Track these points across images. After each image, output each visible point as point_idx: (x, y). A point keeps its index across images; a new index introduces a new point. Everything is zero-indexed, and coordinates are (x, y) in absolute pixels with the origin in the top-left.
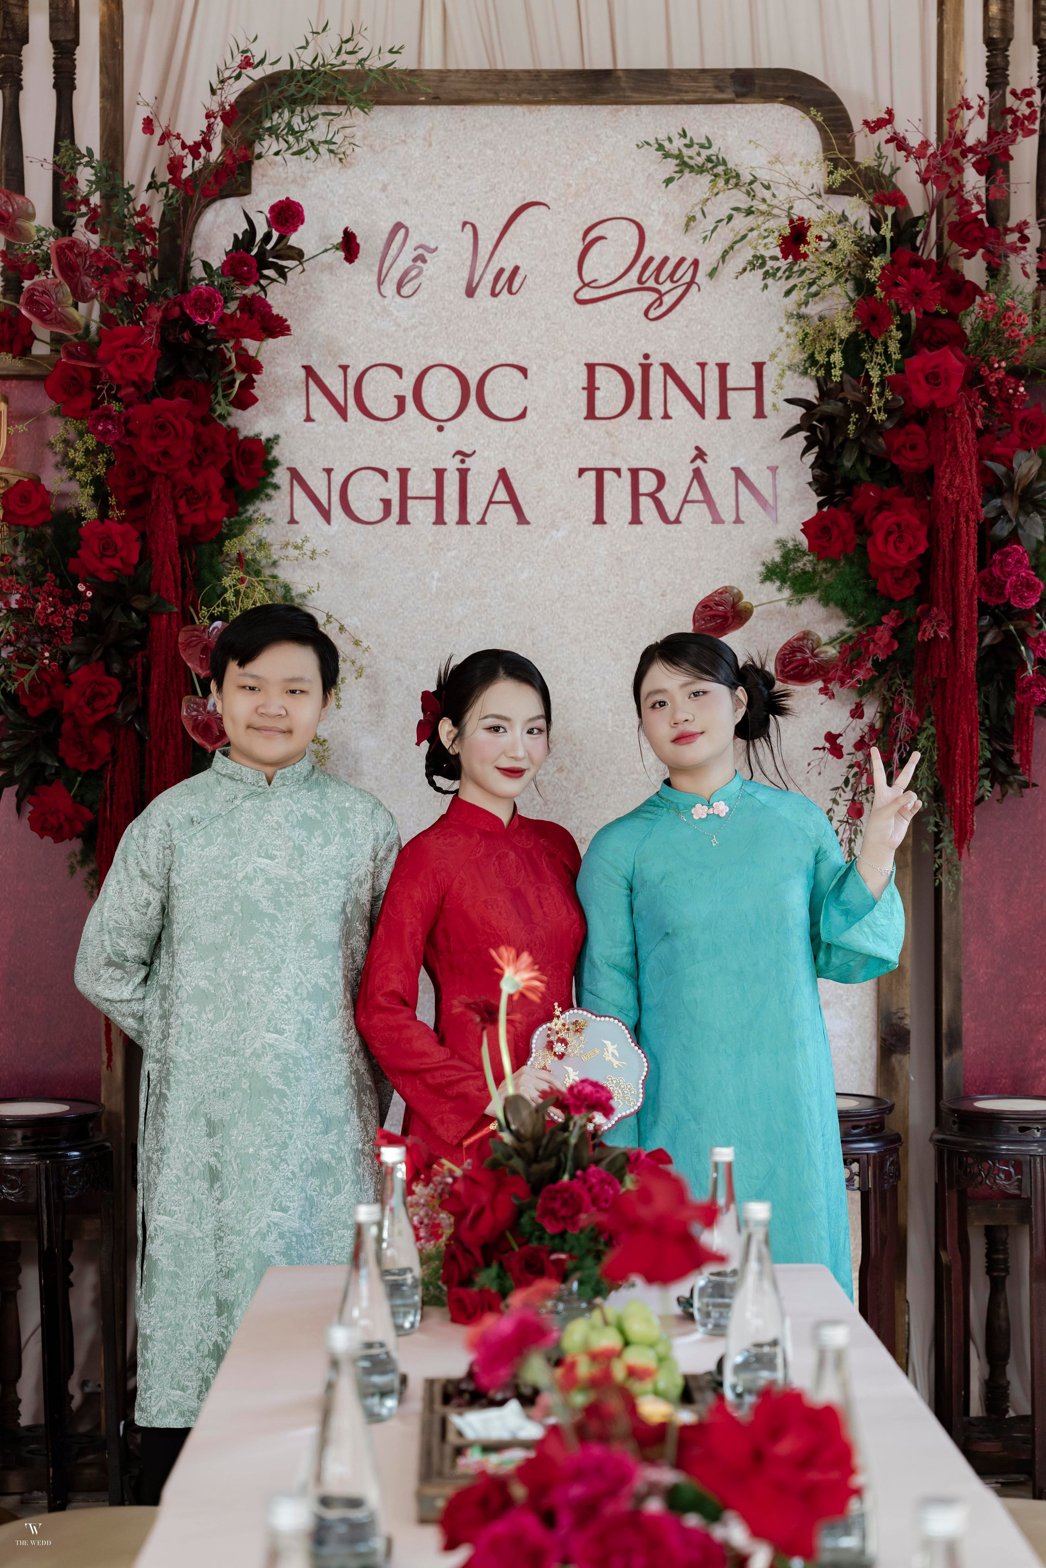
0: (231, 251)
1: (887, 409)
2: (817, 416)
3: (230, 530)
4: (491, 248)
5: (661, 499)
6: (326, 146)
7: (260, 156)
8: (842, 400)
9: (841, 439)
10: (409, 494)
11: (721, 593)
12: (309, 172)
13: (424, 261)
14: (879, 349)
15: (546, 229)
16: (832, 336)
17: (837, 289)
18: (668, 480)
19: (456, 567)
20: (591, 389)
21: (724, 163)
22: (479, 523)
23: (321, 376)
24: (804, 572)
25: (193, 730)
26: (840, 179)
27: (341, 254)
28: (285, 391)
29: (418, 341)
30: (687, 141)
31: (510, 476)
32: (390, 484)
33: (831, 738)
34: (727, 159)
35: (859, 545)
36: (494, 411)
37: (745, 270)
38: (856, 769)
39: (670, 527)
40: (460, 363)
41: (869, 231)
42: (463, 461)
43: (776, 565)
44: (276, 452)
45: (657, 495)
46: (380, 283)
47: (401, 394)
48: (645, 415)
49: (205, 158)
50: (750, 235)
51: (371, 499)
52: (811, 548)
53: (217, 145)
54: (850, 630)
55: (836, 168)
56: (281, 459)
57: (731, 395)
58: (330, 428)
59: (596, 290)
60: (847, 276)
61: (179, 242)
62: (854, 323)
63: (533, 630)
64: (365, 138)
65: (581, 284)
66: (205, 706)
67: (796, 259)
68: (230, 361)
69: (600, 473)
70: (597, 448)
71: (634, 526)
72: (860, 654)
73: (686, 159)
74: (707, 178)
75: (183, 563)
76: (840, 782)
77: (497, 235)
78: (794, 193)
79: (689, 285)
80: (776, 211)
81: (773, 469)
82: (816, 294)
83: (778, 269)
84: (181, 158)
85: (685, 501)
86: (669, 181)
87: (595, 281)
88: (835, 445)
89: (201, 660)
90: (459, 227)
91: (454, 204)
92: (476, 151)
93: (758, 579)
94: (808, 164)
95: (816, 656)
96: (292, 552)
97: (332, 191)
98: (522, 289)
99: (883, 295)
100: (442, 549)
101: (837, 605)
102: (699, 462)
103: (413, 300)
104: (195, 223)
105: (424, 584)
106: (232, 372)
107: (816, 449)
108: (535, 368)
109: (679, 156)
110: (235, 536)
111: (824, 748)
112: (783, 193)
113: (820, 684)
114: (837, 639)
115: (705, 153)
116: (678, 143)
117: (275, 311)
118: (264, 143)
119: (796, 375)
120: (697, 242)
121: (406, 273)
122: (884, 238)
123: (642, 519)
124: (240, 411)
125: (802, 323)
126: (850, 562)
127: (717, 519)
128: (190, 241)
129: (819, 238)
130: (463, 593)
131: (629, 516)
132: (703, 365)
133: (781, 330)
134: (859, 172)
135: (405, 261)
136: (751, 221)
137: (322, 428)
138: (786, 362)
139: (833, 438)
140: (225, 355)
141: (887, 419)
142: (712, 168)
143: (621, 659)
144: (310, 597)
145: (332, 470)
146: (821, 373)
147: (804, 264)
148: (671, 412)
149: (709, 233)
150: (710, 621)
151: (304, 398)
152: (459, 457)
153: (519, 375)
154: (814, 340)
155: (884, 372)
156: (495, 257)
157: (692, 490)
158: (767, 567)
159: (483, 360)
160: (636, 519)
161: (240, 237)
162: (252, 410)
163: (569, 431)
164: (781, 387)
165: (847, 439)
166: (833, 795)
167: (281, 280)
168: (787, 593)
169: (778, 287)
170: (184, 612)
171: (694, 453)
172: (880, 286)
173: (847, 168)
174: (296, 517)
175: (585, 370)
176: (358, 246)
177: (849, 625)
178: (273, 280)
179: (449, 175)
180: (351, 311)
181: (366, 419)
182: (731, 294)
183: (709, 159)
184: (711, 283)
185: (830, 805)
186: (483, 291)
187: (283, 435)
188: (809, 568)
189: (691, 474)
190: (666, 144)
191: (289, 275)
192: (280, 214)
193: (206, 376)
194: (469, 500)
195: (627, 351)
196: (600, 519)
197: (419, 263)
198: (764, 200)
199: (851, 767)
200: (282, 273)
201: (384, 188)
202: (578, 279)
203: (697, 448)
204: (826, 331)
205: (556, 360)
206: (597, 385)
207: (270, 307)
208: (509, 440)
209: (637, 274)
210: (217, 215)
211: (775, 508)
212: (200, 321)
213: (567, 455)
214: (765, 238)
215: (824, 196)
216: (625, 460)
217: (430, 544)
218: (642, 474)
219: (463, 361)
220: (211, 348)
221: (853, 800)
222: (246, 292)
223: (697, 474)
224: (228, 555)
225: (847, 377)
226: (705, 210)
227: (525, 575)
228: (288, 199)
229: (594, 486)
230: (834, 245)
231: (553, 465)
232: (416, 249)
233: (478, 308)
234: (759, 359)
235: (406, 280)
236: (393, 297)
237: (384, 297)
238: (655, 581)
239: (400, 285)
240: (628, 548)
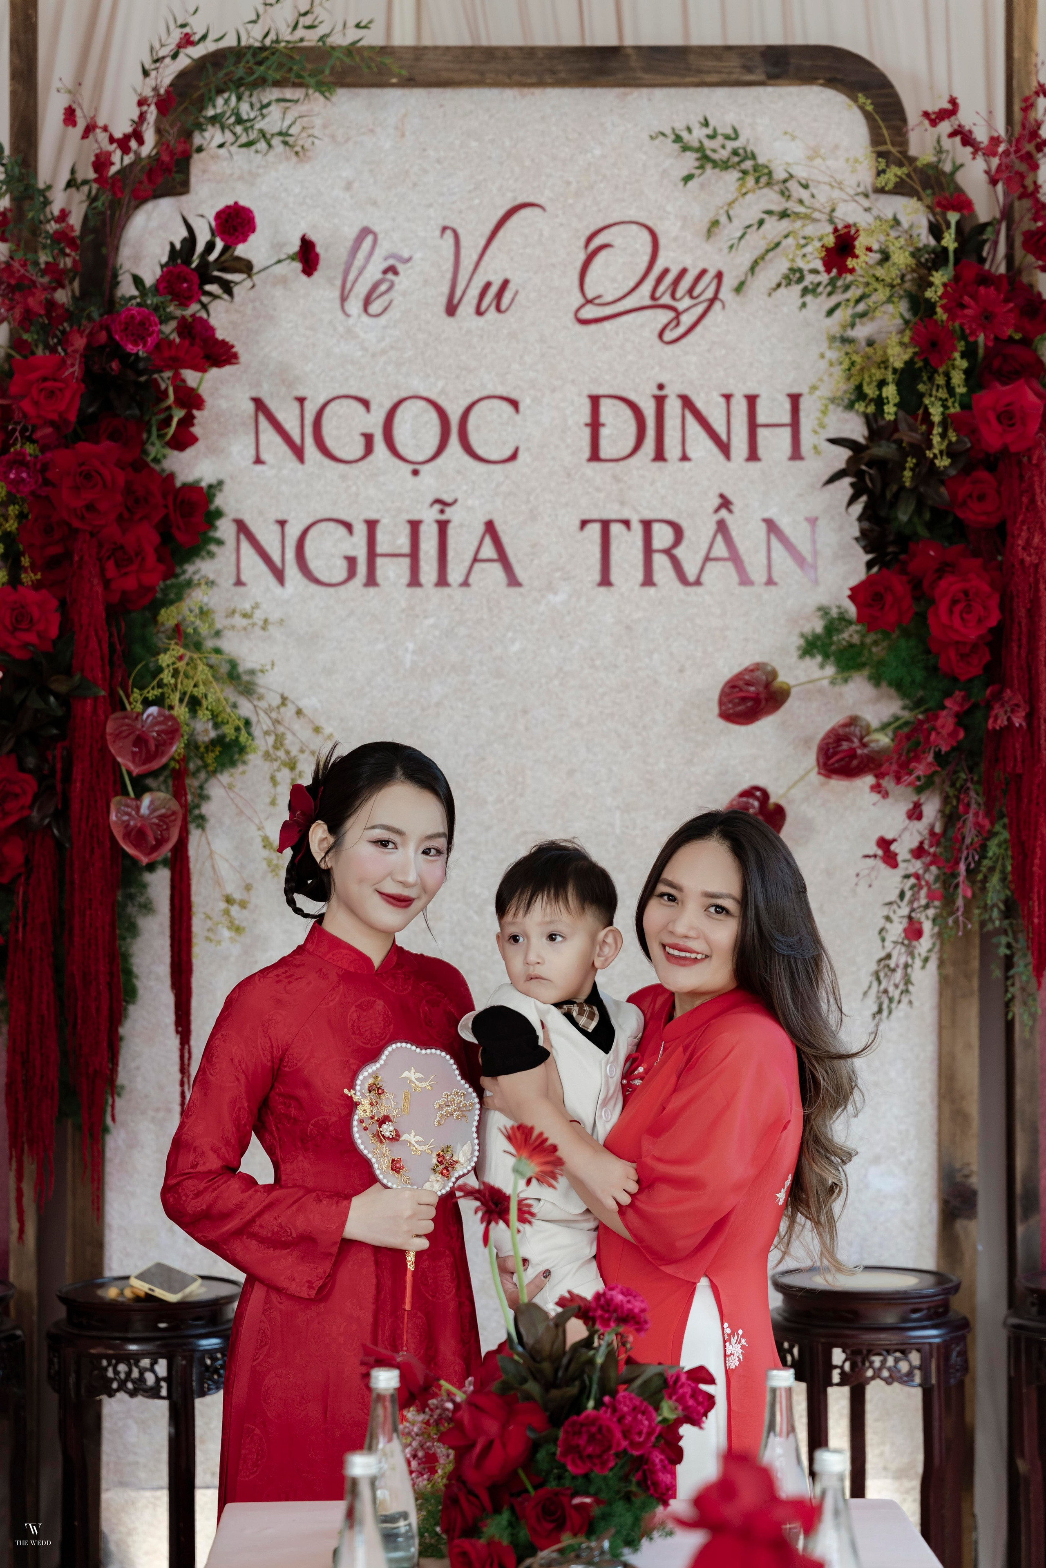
0: (167, 264)
1: (950, 452)
2: (866, 459)
3: (166, 595)
4: (475, 257)
5: (679, 556)
6: (281, 138)
7: (200, 149)
8: (895, 442)
9: (895, 488)
10: (379, 550)
11: (752, 671)
12: (258, 167)
13: (397, 273)
14: (940, 380)
15: (541, 235)
16: (884, 363)
17: (890, 308)
18: (686, 534)
19: (435, 637)
20: (595, 425)
21: (753, 157)
22: (461, 585)
23: (273, 410)
24: (851, 646)
25: (124, 838)
26: (893, 180)
27: (298, 266)
28: (230, 428)
29: (390, 369)
30: (709, 131)
31: (499, 529)
32: (355, 539)
33: (884, 844)
34: (756, 151)
35: (917, 614)
36: (480, 452)
37: (779, 285)
38: (913, 880)
39: (689, 589)
40: (439, 395)
41: (926, 239)
42: (442, 512)
43: (817, 637)
44: (219, 501)
45: (674, 551)
46: (344, 299)
47: (369, 431)
48: (660, 456)
49: (136, 152)
50: (785, 243)
51: (332, 556)
52: (860, 619)
53: (150, 136)
54: (906, 715)
55: (887, 166)
56: (225, 509)
57: (761, 433)
58: (284, 472)
59: (601, 309)
60: (901, 292)
61: (104, 251)
62: (910, 351)
63: (525, 712)
64: (325, 126)
65: (581, 301)
66: (138, 809)
67: (840, 274)
68: (165, 393)
69: (606, 525)
70: (602, 495)
71: (647, 588)
72: (918, 743)
73: (709, 153)
74: (735, 175)
75: (111, 635)
76: (894, 896)
77: (483, 242)
78: (836, 194)
79: (712, 301)
80: (816, 215)
81: (813, 521)
82: (863, 315)
83: (819, 284)
84: (109, 154)
85: (707, 559)
86: (688, 178)
87: (599, 297)
88: (889, 495)
89: (134, 754)
90: (438, 233)
91: (430, 206)
92: (457, 142)
93: (795, 654)
94: (856, 161)
95: (865, 745)
96: (238, 621)
97: (286, 190)
98: (513, 307)
99: (945, 317)
100: (417, 616)
101: (890, 684)
102: (723, 513)
103: (383, 320)
104: (123, 228)
105: (396, 658)
106: (169, 408)
107: (864, 498)
108: (528, 401)
109: (701, 149)
110: (172, 602)
111: (875, 856)
112: (823, 196)
113: (869, 780)
114: (888, 725)
115: (731, 145)
116: (699, 133)
117: (220, 335)
118: (207, 135)
119: (840, 409)
120: (720, 250)
121: (375, 287)
122: (945, 250)
123: (656, 580)
124: (176, 453)
125: (848, 348)
126: (906, 634)
127: (745, 580)
128: (117, 249)
129: (869, 249)
130: (443, 668)
131: (640, 576)
132: (728, 397)
133: (822, 356)
134: (915, 169)
135: (374, 272)
136: (785, 225)
137: (274, 472)
138: (829, 394)
139: (885, 486)
140: (158, 386)
141: (951, 464)
142: (739, 163)
143: (631, 747)
144: (260, 674)
145: (286, 521)
146: (871, 409)
147: (849, 278)
148: (690, 453)
149: (736, 241)
150: (739, 704)
151: (253, 436)
152: (438, 507)
153: (508, 408)
154: (862, 369)
155: (945, 407)
156: (481, 269)
157: (716, 546)
158: (807, 640)
159: (466, 391)
160: (648, 581)
161: (178, 246)
162: (190, 452)
163: (569, 475)
164: (822, 426)
165: (902, 488)
166: (885, 911)
167: (226, 296)
168: (830, 670)
169: (819, 304)
170: (113, 693)
171: (718, 501)
172: (942, 306)
173: (900, 165)
174: (244, 578)
175: (587, 402)
176: (317, 256)
177: (904, 708)
178: (215, 297)
179: (425, 171)
180: (309, 333)
181: (327, 462)
182: (761, 313)
183: (735, 153)
184: (738, 299)
185: (882, 922)
186: (467, 308)
187: (228, 481)
188: (856, 639)
189: (714, 527)
190: (685, 135)
191: (236, 290)
192: (227, 221)
193: (137, 412)
194: (449, 558)
195: (637, 380)
196: (605, 581)
197: (390, 276)
198: (801, 202)
199: (907, 877)
200: (228, 288)
201: (348, 186)
202: (579, 295)
203: (722, 496)
204: (877, 358)
205: (553, 390)
206: (602, 419)
207: (212, 330)
208: (499, 485)
209: (650, 288)
210: (149, 218)
211: (814, 567)
212: (130, 348)
213: (567, 504)
214: (804, 246)
215: (873, 196)
216: (635, 509)
217: (403, 611)
218: (656, 527)
219: (443, 391)
220: (143, 379)
221: (910, 918)
222: (184, 313)
223: (722, 527)
224: (163, 624)
225: (901, 414)
226: (731, 213)
227: (516, 647)
228: (236, 203)
229: (599, 541)
230: (886, 257)
231: (550, 516)
232: (386, 259)
233: (460, 328)
234: (795, 390)
235: (374, 296)
236: (359, 316)
237: (348, 315)
238: (671, 654)
239: (367, 302)
240: (639, 615)
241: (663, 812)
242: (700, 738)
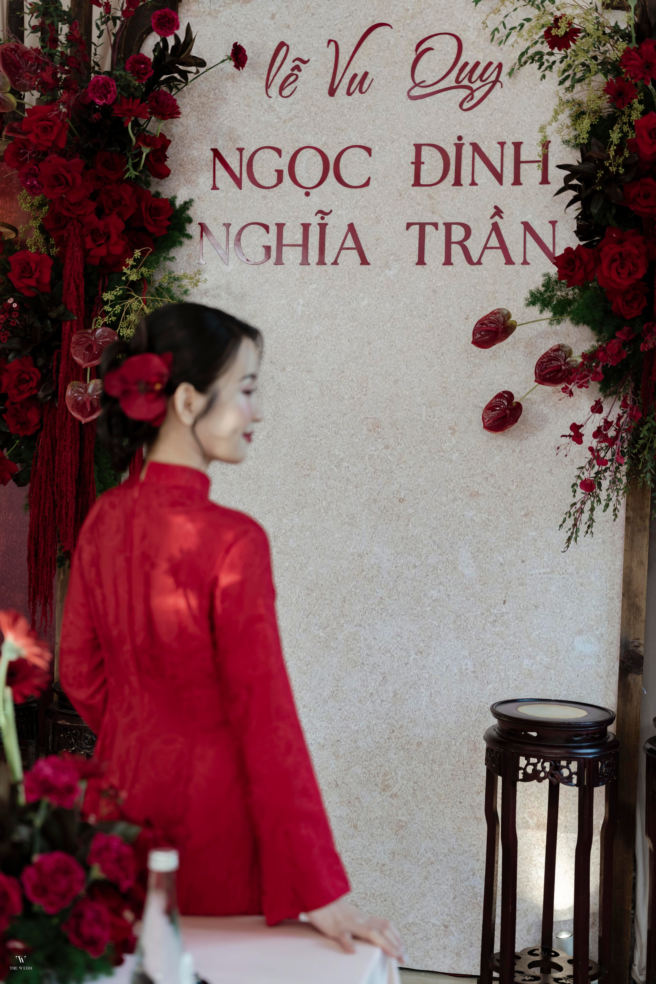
1: (625, 165)
2: (577, 176)
4: (348, 59)
5: (468, 246)
8: (591, 160)
10: (284, 242)
11: (495, 314)
13: (300, 70)
15: (389, 43)
18: (473, 232)
19: (316, 296)
20: (418, 163)
22: (332, 264)
23: (224, 156)
27: (232, 64)
28: (199, 167)
29: (294, 130)
31: (356, 229)
32: (270, 235)
33: (575, 428)
36: (346, 181)
39: (473, 267)
40: (323, 145)
42: (322, 218)
44: (190, 213)
45: (465, 243)
46: (267, 87)
47: (280, 169)
48: (458, 182)
51: (257, 246)
56: (194, 217)
57: (522, 166)
58: (230, 194)
59: (424, 89)
63: (369, 343)
65: (413, 84)
69: (422, 226)
70: (421, 207)
71: (447, 266)
77: (353, 49)
79: (494, 83)
81: (553, 223)
85: (485, 248)
87: (424, 81)
89: (85, 355)
90: (326, 44)
91: (322, 27)
93: (524, 303)
95: (567, 363)
98: (370, 89)
100: (306, 283)
102: (497, 218)
103: (291, 99)
105: (292, 309)
107: (579, 203)
108: (377, 148)
111: (569, 436)
113: (562, 385)
121: (287, 78)
123: (452, 261)
124: (158, 180)
127: (509, 261)
130: (320, 315)
131: (443, 259)
132: (502, 144)
135: (286, 70)
137: (224, 194)
143: (434, 366)
145: (230, 225)
148: (477, 181)
149: (504, 39)
150: (485, 335)
151: (212, 172)
152: (320, 215)
153: (365, 153)
156: (351, 66)
157: (491, 239)
158: (533, 295)
159: (340, 143)
160: (448, 262)
163: (401, 195)
165: (595, 191)
167: (187, 82)
168: (547, 315)
171: (494, 211)
174: (204, 259)
175: (413, 148)
176: (246, 56)
177: (597, 341)
180: (247, 108)
181: (255, 187)
182: (526, 89)
184: (511, 81)
186: (342, 90)
187: (196, 200)
189: (491, 227)
194: (326, 247)
195: (445, 134)
196: (421, 261)
197: (296, 72)
200: (185, 76)
201: (273, 17)
202: (411, 81)
203: (496, 207)
205: (393, 142)
206: (422, 161)
208: (356, 202)
209: (456, 75)
211: (554, 253)
213: (399, 213)
216: (441, 216)
217: (298, 279)
218: (454, 227)
219: (325, 143)
223: (495, 228)
225: (592, 139)
227: (365, 302)
229: (418, 237)
231: (388, 220)
232: (294, 61)
233: (337, 104)
235: (286, 84)
236: (277, 97)
237: (271, 97)
238: (461, 308)
239: (282, 88)
240: (442, 283)
241: (452, 408)
242: (477, 361)
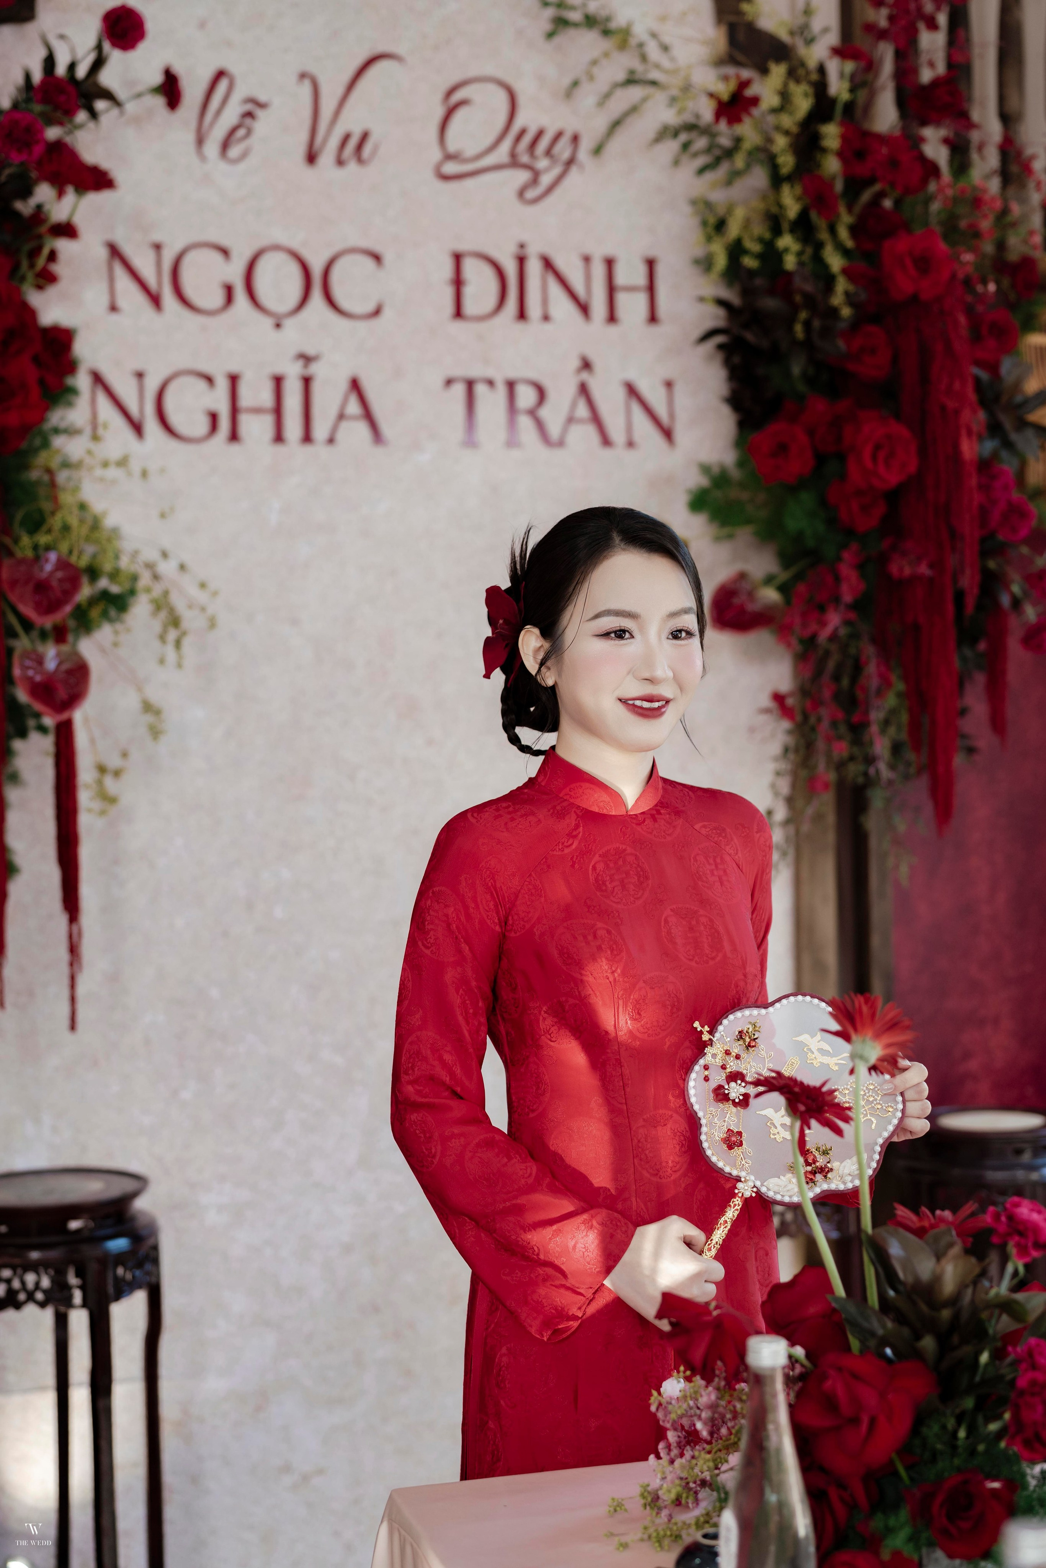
3: (31, 442)
4: (335, 106)
5: (542, 416)
10: (242, 405)
13: (255, 119)
15: (400, 87)
18: (548, 394)
19: (300, 496)
20: (458, 283)
22: (326, 442)
23: (128, 256)
25: (27, 693)
27: (159, 102)
28: (83, 273)
29: (249, 217)
31: (364, 386)
32: (216, 393)
33: (779, 698)
36: (343, 306)
39: (553, 450)
40: (301, 245)
42: (306, 367)
43: (702, 493)
44: (74, 350)
45: (538, 412)
46: (200, 141)
47: (229, 281)
48: (522, 315)
51: (194, 410)
56: (82, 358)
57: (619, 296)
58: (142, 321)
59: (462, 164)
63: (393, 573)
65: (443, 157)
69: (470, 385)
70: (465, 354)
71: (511, 449)
74: (596, 34)
77: (342, 91)
79: (570, 162)
81: (669, 385)
85: (569, 420)
86: (548, 36)
87: (460, 153)
88: (783, 347)
90: (296, 79)
91: (289, 50)
93: (685, 510)
95: (752, 601)
98: (374, 159)
100: (282, 474)
102: (585, 376)
103: (242, 166)
105: (260, 517)
108: (391, 255)
110: (39, 448)
111: (770, 710)
121: (233, 131)
123: (519, 441)
124: (39, 291)
126: (805, 487)
127: (606, 441)
131: (504, 438)
132: (587, 259)
135: (231, 115)
137: (130, 320)
141: (853, 314)
145: (144, 374)
148: (551, 313)
151: (108, 283)
152: (301, 362)
153: (369, 263)
156: (341, 118)
157: (578, 408)
158: (693, 496)
159: (329, 243)
160: (512, 442)
162: (50, 292)
163: (433, 332)
165: (793, 342)
171: (576, 363)
174: (101, 432)
175: (450, 259)
176: (180, 90)
179: (281, 15)
180: (164, 176)
181: (186, 311)
184: (595, 161)
186: (327, 158)
187: (83, 326)
189: (577, 388)
192: (115, 24)
193: (8, 237)
194: (314, 414)
195: (498, 238)
196: (471, 442)
197: (248, 121)
198: (657, 65)
200: (95, 115)
201: (202, 25)
202: (440, 150)
203: (582, 357)
205: (416, 246)
206: (464, 278)
208: (361, 343)
209: (509, 147)
211: (672, 430)
212: (13, 157)
213: (431, 362)
216: (499, 369)
217: (267, 468)
218: (519, 387)
219: (304, 243)
223: (584, 390)
225: (803, 263)
227: (383, 507)
228: (124, 5)
229: (464, 401)
231: (414, 373)
232: (243, 103)
233: (321, 178)
234: (651, 253)
235: (232, 140)
236: (217, 161)
237: (205, 160)
239: (225, 145)
240: (504, 475)
